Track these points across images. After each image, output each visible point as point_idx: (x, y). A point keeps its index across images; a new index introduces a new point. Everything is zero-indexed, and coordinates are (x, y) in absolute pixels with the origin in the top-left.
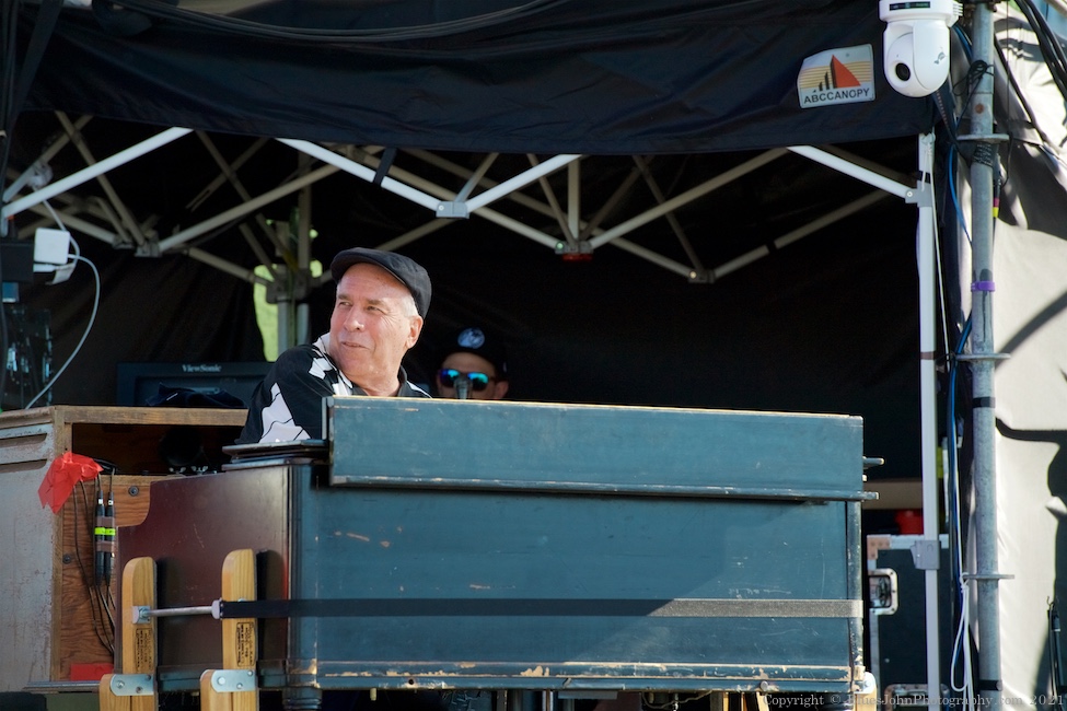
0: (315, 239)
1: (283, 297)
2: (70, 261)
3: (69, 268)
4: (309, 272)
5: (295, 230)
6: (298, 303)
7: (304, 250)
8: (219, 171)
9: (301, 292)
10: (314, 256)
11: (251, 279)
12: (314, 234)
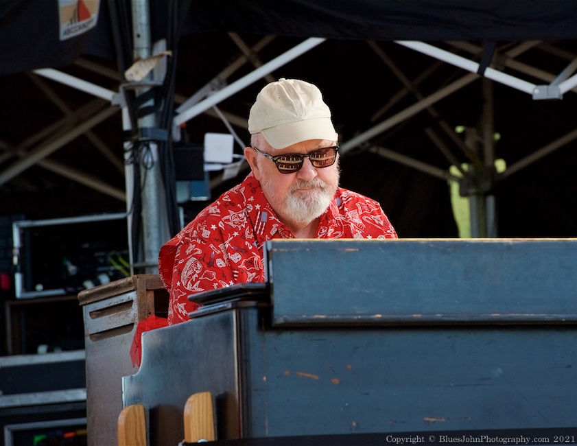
0: (499, 141)
1: (472, 191)
2: (235, 160)
3: (235, 167)
4: (494, 168)
5: (481, 134)
6: (486, 194)
7: (489, 151)
8: (401, 86)
9: (487, 186)
10: (498, 155)
11: (446, 177)
12: (497, 136)
